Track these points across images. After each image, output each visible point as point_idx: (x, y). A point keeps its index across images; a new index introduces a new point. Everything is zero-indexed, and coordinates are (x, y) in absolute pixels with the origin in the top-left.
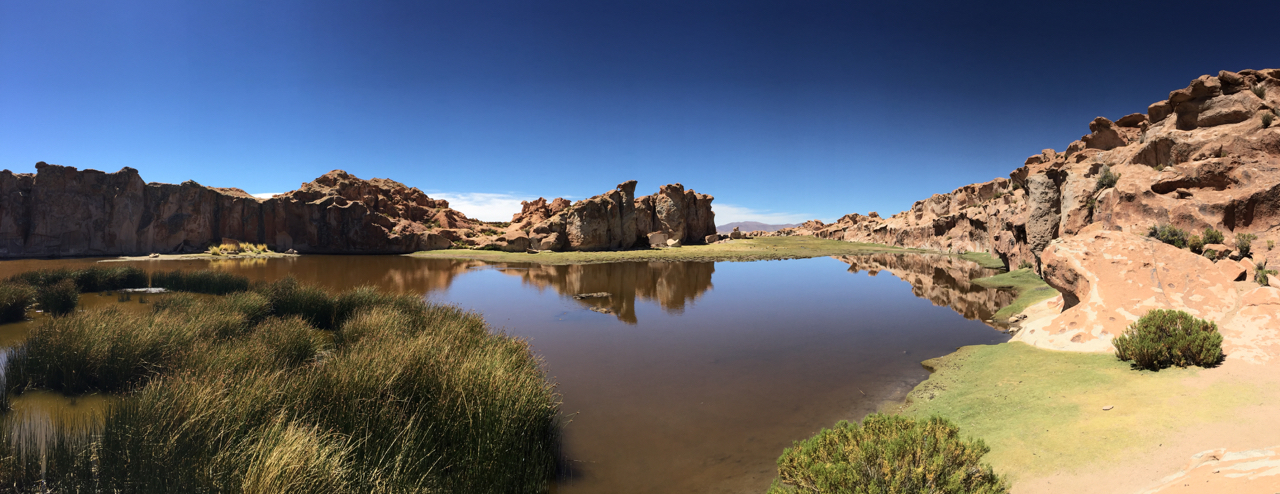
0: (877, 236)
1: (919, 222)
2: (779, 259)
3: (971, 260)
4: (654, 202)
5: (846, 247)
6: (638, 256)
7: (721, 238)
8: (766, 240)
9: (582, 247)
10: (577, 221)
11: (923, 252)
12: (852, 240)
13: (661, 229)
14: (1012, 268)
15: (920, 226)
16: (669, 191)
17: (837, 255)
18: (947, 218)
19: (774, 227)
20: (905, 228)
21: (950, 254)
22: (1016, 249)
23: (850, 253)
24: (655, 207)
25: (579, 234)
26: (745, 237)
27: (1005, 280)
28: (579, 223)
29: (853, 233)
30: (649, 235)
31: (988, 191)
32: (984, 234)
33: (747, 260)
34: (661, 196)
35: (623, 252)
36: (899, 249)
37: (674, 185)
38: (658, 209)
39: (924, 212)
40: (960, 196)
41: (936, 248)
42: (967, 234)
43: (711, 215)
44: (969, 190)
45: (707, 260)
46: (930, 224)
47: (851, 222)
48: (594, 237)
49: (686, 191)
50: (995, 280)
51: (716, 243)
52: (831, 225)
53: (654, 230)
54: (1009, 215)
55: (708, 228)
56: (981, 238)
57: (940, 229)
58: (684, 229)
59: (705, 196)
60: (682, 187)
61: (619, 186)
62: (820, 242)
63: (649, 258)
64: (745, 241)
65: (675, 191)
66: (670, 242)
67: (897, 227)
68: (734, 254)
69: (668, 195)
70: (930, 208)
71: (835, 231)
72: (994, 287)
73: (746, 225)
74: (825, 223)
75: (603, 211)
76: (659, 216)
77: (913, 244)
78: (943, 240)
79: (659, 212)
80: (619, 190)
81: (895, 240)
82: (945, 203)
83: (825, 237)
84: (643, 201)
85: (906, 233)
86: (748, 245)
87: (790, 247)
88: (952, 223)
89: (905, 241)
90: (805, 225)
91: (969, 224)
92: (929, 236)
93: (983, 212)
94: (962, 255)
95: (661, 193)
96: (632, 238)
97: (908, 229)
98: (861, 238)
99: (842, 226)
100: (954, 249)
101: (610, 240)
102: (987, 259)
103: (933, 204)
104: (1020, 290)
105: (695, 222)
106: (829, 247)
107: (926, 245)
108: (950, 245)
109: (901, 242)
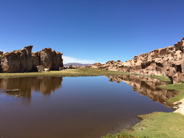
0: (120, 69)
1: (136, 64)
2: (86, 76)
3: (156, 78)
4: (40, 54)
5: (109, 72)
6: (32, 75)
7: (65, 68)
8: (81, 69)
9: (8, 71)
10: (6, 60)
11: (137, 74)
12: (111, 70)
13: (42, 65)
14: (174, 82)
15: (136, 65)
16: (46, 50)
17: (106, 75)
18: (147, 62)
19: (84, 65)
20: (130, 66)
21: (148, 76)
22: (176, 75)
23: (110, 75)
24: (40, 56)
25: (7, 66)
26: (74, 68)
27: (171, 87)
28: (7, 61)
29: (111, 67)
30: (38, 67)
31: (164, 51)
32: (162, 68)
33: (75, 76)
34: (42, 52)
35: (26, 73)
36: (128, 73)
37: (48, 48)
38: (41, 57)
39: (138, 60)
40: (152, 54)
41: (142, 74)
42: (155, 68)
43: (62, 60)
44: (156, 51)
45: (60, 76)
46: (140, 64)
47: (111, 64)
48: (14, 67)
49: (52, 51)
50: (166, 86)
51: (63, 70)
52: (104, 64)
53: (40, 65)
54: (173, 61)
55: (60, 64)
56: (160, 70)
57: (144, 66)
58: (51, 65)
59: (59, 53)
60: (51, 49)
61: (25, 47)
62: (100, 70)
63: (37, 75)
64: (74, 70)
65: (48, 51)
66: (46, 69)
67: (128, 65)
68: (70, 74)
69: (45, 52)
70: (140, 58)
71: (105, 67)
72: (166, 90)
73: (74, 64)
74: (102, 64)
75: (18, 57)
76: (42, 60)
77: (133, 72)
78: (145, 70)
79: (42, 58)
80: (25, 49)
81: (126, 70)
82: (146, 56)
83: (102, 69)
84: (35, 54)
85: (131, 67)
86: (75, 71)
87: (90, 72)
88: (149, 64)
89: (130, 70)
90: (95, 64)
91: (155, 65)
92: (139, 69)
93: (162, 60)
94: (152, 77)
95: (43, 51)
96: (30, 68)
97: (131, 66)
98: (114, 69)
99: (107, 65)
100: (149, 74)
101: (21, 68)
102: (163, 78)
103: (141, 57)
104: (178, 92)
105: (56, 62)
106: (103, 72)
107: (138, 72)
108: (147, 73)
109: (129, 71)
